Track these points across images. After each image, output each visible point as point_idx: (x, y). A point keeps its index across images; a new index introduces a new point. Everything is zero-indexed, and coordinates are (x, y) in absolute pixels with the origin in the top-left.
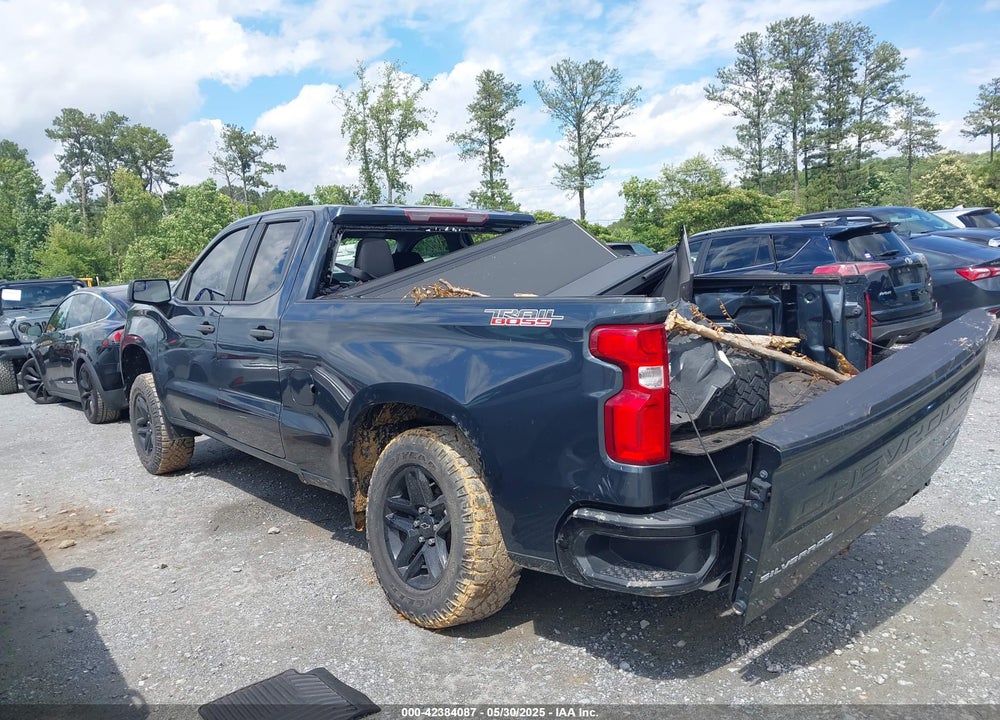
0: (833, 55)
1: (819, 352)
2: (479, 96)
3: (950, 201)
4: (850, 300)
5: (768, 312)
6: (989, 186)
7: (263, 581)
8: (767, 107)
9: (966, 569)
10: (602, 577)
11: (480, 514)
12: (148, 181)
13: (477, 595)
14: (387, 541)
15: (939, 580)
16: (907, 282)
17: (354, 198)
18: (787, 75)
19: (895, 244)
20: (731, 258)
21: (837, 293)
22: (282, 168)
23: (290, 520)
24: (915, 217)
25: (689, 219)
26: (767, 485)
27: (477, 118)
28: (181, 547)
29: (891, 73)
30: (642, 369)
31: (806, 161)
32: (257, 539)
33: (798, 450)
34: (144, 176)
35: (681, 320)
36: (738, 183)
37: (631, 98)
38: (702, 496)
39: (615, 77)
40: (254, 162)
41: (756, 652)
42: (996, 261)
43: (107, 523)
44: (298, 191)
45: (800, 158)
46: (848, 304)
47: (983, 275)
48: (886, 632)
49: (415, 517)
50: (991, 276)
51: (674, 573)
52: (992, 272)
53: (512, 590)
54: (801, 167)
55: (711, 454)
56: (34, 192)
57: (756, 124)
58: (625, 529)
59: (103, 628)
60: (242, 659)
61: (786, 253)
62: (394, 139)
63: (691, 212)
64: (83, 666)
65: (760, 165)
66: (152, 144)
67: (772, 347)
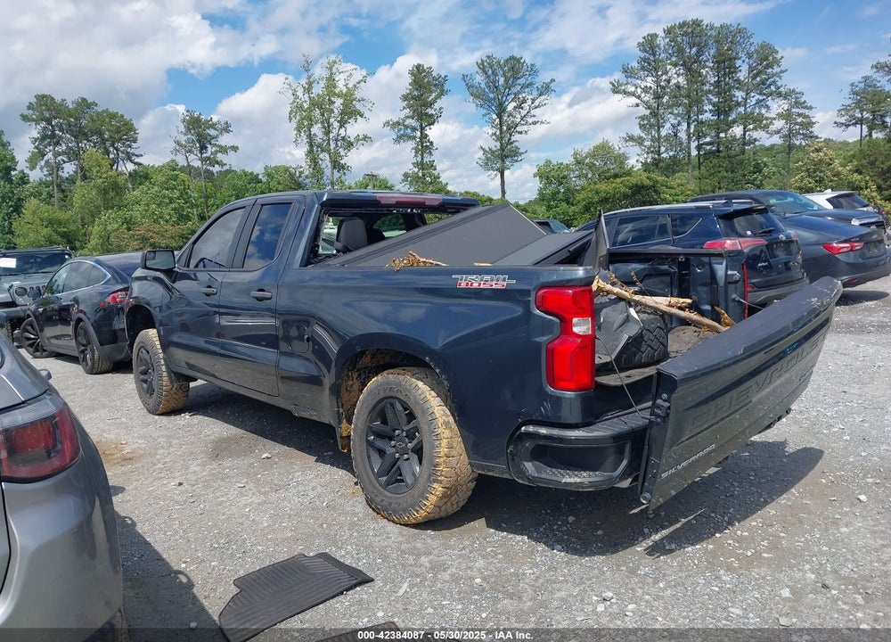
0: (719, 53)
1: (707, 310)
2: (411, 87)
3: (821, 185)
4: (731, 270)
5: (668, 279)
6: (856, 171)
7: (265, 494)
8: (665, 99)
9: (817, 477)
10: (543, 476)
11: (447, 433)
12: (114, 162)
13: (444, 496)
14: (369, 457)
15: (797, 486)
16: (781, 255)
17: (300, 177)
18: (682, 71)
19: (772, 223)
20: (635, 233)
21: (722, 264)
22: (235, 149)
23: (279, 448)
24: (790, 199)
25: (596, 199)
26: (667, 404)
27: (409, 106)
28: (191, 470)
29: (770, 70)
30: (575, 320)
31: (699, 148)
32: (253, 464)
33: (690, 378)
34: (112, 156)
35: (602, 284)
36: (639, 166)
37: (546, 89)
38: (618, 417)
39: (533, 70)
40: (211, 144)
41: (657, 537)
42: (856, 237)
43: (125, 452)
44: (249, 170)
45: (694, 145)
46: (729, 272)
47: (845, 250)
48: (754, 522)
49: (391, 439)
50: (851, 250)
51: (597, 473)
52: (852, 247)
53: (469, 493)
54: (694, 153)
55: (626, 385)
56: (8, 170)
57: (654, 114)
58: (561, 439)
59: (142, 528)
60: (260, 548)
61: (681, 230)
62: (336, 125)
63: (597, 193)
64: (133, 555)
65: (659, 151)
66: (119, 128)
67: (670, 305)
